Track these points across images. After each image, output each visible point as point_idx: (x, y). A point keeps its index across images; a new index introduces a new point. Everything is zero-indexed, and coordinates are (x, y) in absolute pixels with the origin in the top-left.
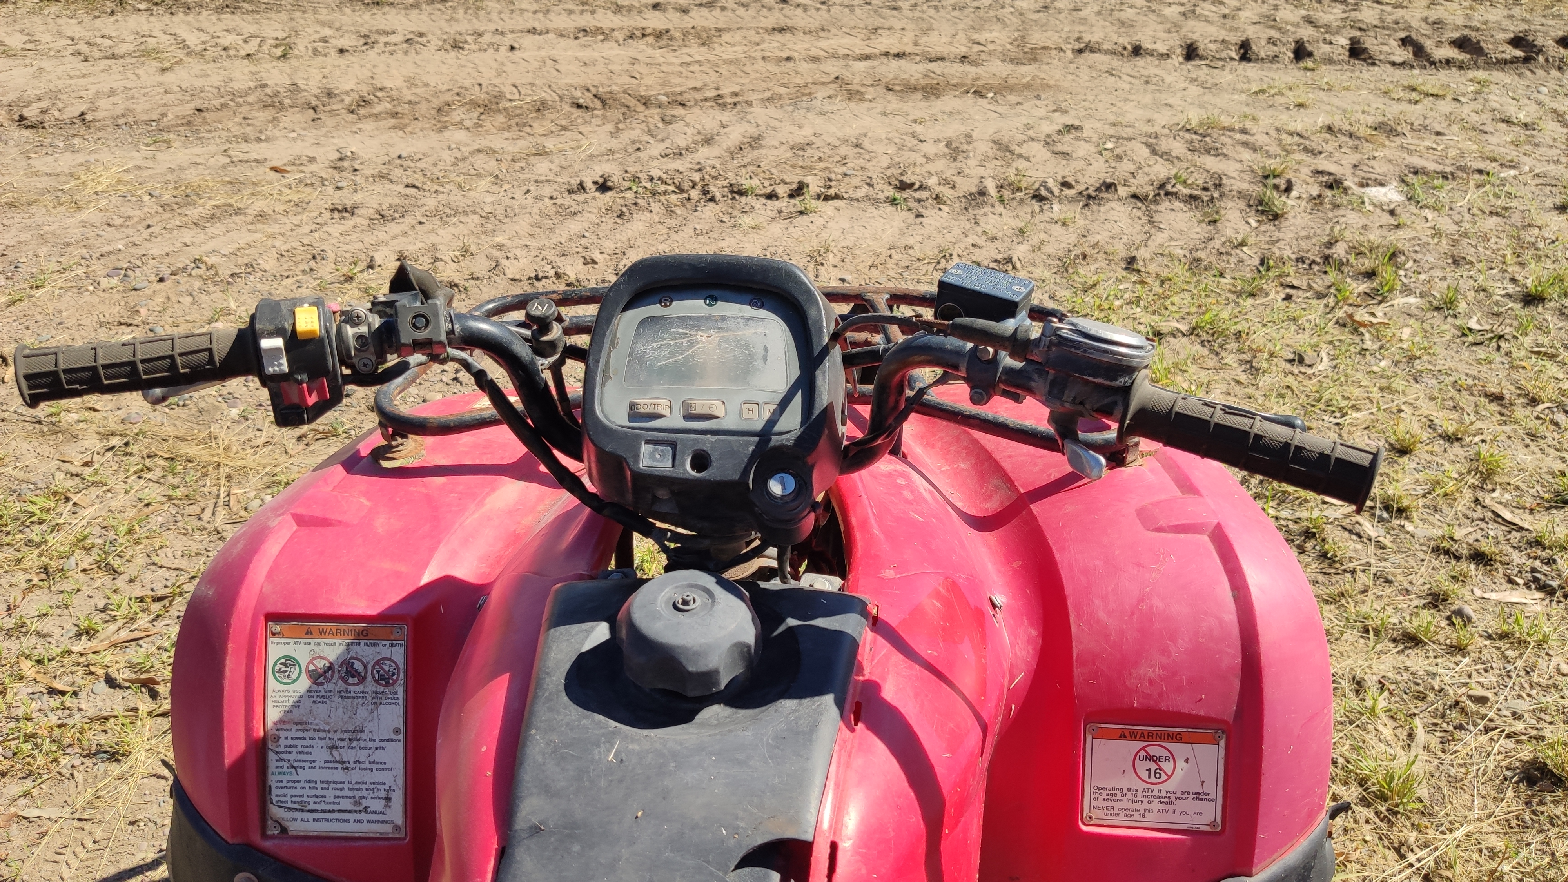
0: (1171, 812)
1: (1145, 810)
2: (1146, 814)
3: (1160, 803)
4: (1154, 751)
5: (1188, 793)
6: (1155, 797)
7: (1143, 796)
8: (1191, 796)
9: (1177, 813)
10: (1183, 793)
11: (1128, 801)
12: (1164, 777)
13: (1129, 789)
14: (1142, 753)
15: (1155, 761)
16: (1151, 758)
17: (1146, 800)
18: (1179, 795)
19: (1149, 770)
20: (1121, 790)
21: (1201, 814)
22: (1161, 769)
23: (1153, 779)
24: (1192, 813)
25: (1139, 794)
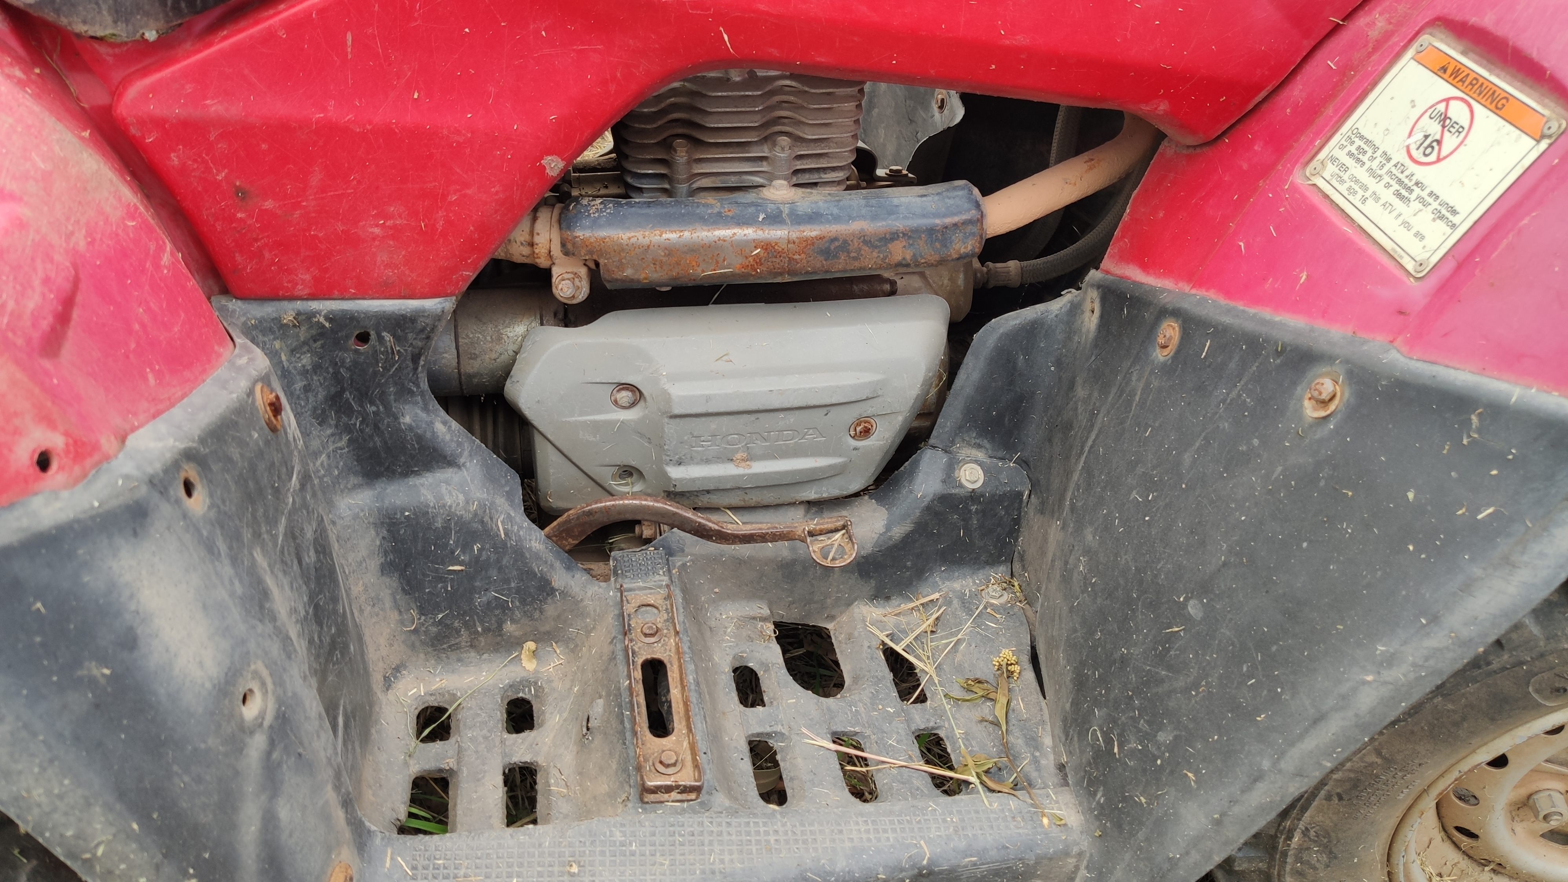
0: (1395, 213)
1: (1374, 193)
2: (1370, 202)
3: (1398, 195)
4: (1458, 112)
5: (1437, 197)
6: (1400, 182)
7: (1389, 172)
8: (1435, 205)
9: (1401, 219)
10: (1431, 194)
11: (1370, 169)
12: (1433, 157)
13: (1385, 153)
14: (1442, 107)
15: (1444, 127)
16: (1444, 119)
17: (1387, 179)
18: (1424, 194)
19: (1426, 137)
20: (1376, 149)
21: (1423, 238)
22: (1439, 142)
23: (1417, 155)
24: (1413, 231)
25: (1388, 166)
